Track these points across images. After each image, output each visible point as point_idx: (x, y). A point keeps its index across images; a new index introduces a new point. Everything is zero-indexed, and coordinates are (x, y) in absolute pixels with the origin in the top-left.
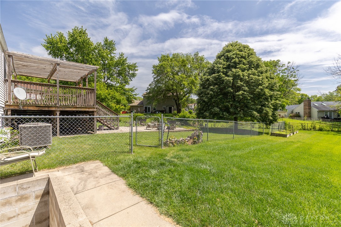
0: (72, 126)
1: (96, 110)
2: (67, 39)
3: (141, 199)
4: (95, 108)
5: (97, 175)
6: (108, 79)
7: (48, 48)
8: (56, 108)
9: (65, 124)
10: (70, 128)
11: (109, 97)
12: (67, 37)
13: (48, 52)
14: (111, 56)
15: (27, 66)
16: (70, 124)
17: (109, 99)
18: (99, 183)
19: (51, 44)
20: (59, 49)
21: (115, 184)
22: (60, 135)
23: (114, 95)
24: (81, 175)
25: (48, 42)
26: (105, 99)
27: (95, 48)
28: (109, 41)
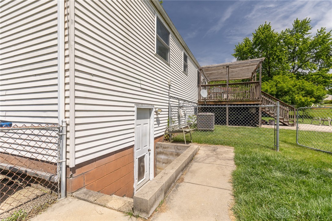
0: (245, 119)
1: (261, 103)
2: (252, 41)
3: (231, 188)
4: (260, 101)
5: (219, 157)
6: (300, 67)
7: (236, 56)
8: (226, 102)
9: (240, 117)
10: (244, 120)
11: (294, 89)
12: (252, 39)
13: (237, 59)
14: (304, 39)
15: (212, 74)
16: (244, 117)
17: (294, 92)
18: (215, 162)
19: (239, 51)
20: (244, 53)
21: (225, 168)
22: (229, 125)
23: (303, 86)
24: (210, 153)
25: (237, 51)
26: (289, 92)
27: (280, 38)
28: (300, 22)
